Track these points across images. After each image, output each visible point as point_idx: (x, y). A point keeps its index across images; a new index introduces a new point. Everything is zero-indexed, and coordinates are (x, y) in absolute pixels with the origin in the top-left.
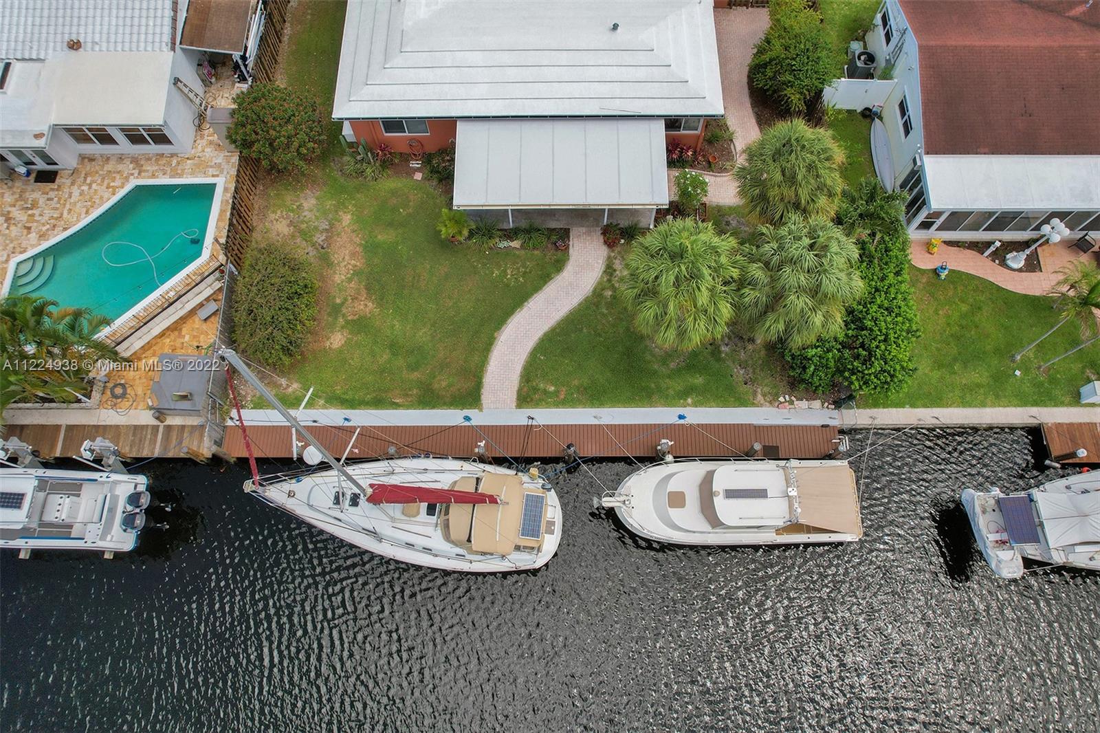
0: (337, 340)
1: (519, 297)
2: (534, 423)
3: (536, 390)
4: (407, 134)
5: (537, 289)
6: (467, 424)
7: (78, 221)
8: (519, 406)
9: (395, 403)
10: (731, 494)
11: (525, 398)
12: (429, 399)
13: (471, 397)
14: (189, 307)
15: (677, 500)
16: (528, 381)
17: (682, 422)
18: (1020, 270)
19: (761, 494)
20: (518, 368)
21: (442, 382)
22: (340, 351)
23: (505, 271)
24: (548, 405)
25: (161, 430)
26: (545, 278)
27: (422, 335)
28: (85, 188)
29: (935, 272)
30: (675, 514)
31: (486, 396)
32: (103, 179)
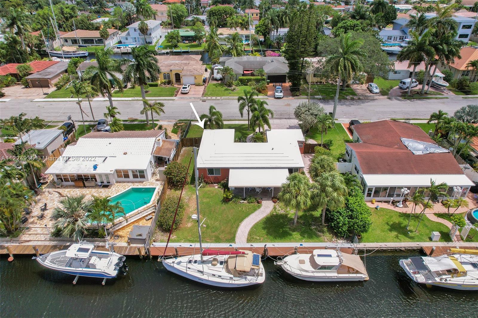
0: (189, 225)
1: (247, 215)
2: (253, 247)
3: (253, 238)
4: (214, 175)
5: (252, 213)
6: (231, 247)
7: (113, 195)
8: (247, 242)
10: (319, 256)
12: (218, 240)
13: (232, 239)
14: (144, 215)
15: (302, 262)
16: (250, 236)
17: (301, 246)
18: (402, 207)
19: (330, 256)
20: (247, 233)
21: (222, 236)
22: (190, 228)
23: (243, 208)
24: (257, 242)
25: (128, 248)
26: (255, 210)
27: (217, 224)
28: (117, 188)
31: (237, 240)
32: (122, 186)
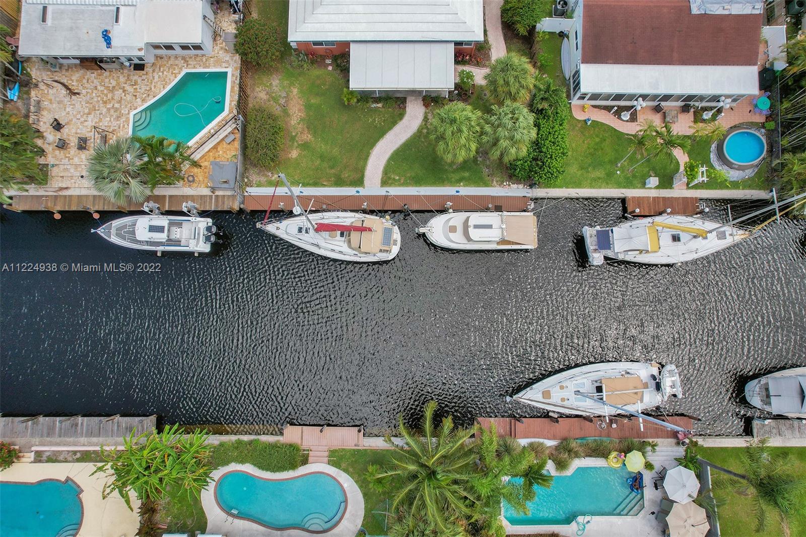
0: (294, 154)
1: (381, 132)
2: (389, 194)
3: (390, 178)
4: (324, 46)
5: (390, 129)
6: (358, 194)
7: (160, 92)
8: (382, 186)
9: (324, 185)
10: (476, 227)
11: (385, 182)
12: (339, 182)
13: (359, 182)
14: (221, 137)
15: (453, 229)
16: (386, 174)
17: (458, 194)
18: (627, 121)
19: (490, 227)
20: (381, 168)
21: (345, 175)
22: (296, 159)
23: (375, 119)
24: (395, 186)
25: (213, 197)
26: (394, 123)
27: (336, 151)
28: (161, 74)
29: (585, 121)
30: (451, 235)
31: (366, 181)
32: (169, 69)
